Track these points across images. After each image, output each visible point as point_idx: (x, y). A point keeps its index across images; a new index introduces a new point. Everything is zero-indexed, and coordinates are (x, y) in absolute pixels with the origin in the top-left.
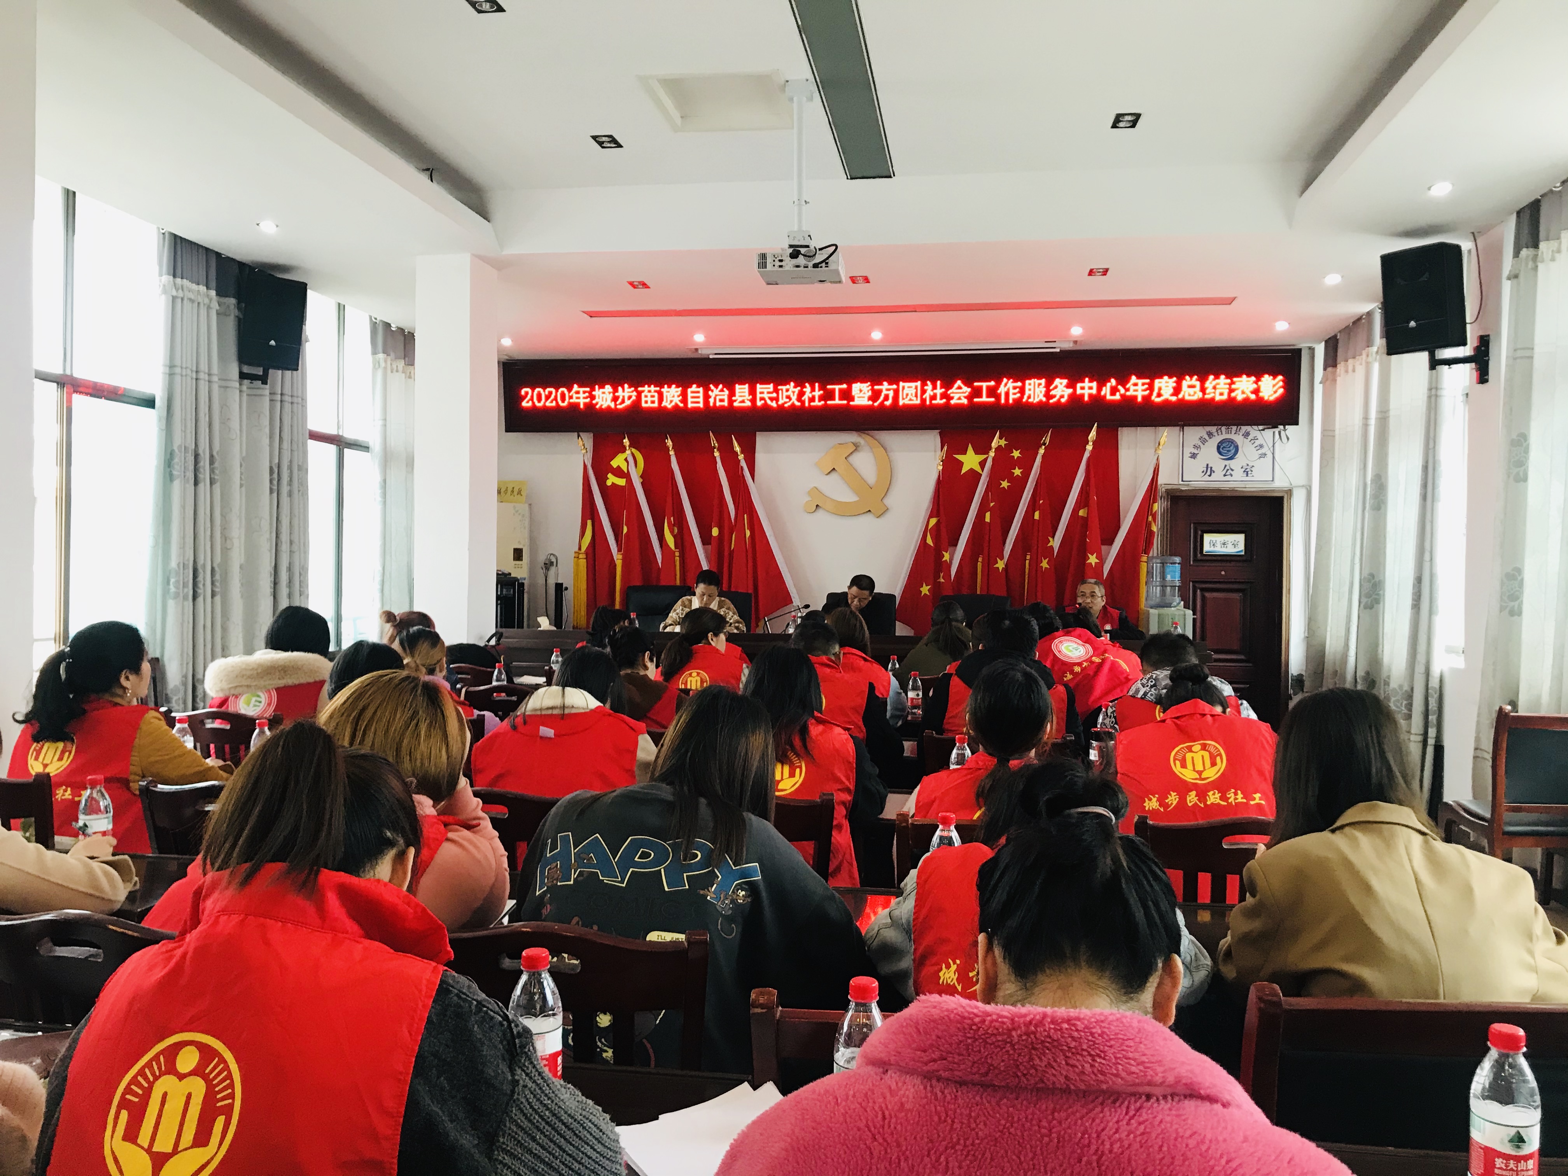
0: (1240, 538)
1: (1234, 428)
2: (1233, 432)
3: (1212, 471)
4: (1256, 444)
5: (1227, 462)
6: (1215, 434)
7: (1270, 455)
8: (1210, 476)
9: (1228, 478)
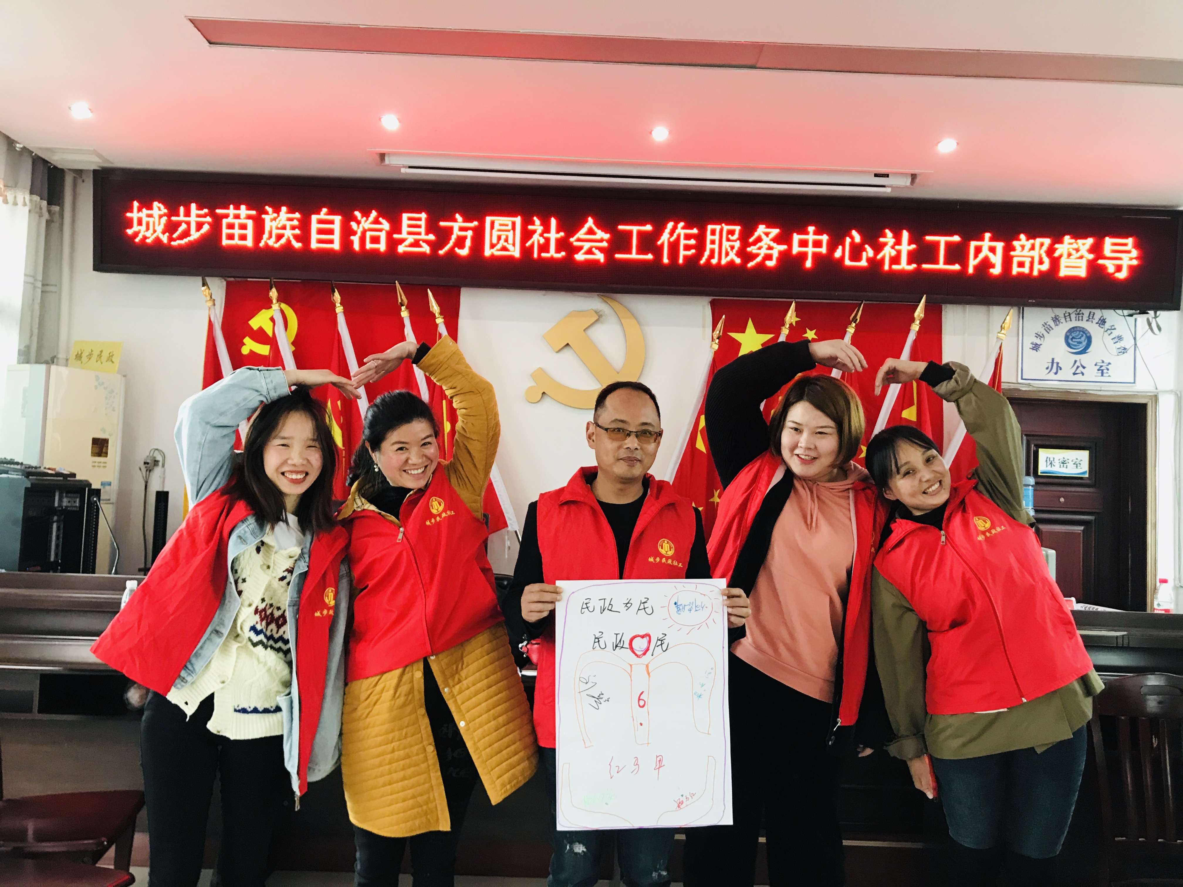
0: (1083, 456)
1: (1086, 312)
2: (1085, 317)
3: (1059, 368)
4: (1112, 336)
5: (1078, 357)
6: (1063, 320)
7: (1131, 351)
8: (1056, 373)
9: (1079, 377)
